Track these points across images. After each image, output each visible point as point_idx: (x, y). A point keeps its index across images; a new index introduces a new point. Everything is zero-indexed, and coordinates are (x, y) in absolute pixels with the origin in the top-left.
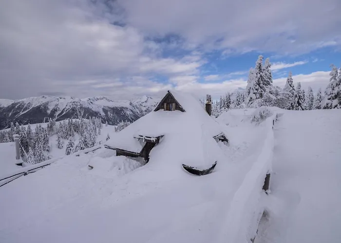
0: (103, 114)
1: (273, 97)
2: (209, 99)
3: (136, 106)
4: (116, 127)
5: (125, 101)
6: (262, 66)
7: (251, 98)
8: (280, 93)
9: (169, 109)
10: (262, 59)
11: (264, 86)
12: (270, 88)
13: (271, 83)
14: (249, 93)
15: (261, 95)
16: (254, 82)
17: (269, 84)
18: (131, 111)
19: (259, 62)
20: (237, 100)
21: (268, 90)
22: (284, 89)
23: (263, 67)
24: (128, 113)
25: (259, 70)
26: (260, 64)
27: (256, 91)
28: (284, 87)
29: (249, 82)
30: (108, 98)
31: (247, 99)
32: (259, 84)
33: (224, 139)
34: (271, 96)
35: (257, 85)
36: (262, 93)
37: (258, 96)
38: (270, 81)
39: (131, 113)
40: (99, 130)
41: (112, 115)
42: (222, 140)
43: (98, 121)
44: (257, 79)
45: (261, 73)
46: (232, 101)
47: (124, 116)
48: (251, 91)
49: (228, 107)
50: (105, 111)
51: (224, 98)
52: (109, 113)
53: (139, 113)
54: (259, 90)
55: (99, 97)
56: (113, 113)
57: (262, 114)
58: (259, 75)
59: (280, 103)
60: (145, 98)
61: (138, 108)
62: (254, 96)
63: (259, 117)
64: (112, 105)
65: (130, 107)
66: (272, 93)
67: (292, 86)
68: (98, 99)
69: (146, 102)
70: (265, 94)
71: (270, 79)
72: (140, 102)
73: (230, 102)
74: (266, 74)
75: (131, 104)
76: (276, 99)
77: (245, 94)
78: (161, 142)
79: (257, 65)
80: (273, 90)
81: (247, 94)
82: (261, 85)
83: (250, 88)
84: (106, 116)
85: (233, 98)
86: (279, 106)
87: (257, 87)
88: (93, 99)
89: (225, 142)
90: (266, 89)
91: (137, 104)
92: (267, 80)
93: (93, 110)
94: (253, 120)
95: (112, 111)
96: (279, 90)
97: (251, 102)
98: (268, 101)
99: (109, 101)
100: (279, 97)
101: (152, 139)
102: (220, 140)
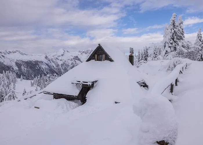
0: (16, 68)
1: (185, 50)
2: (132, 51)
3: (52, 60)
4: (33, 81)
5: (40, 54)
6: (175, 23)
7: (167, 51)
8: (191, 46)
9: (99, 59)
10: (175, 16)
11: (178, 40)
12: (183, 43)
13: (183, 38)
14: (165, 46)
15: (175, 49)
16: (169, 36)
17: (182, 39)
18: (47, 64)
19: (173, 19)
20: (154, 53)
21: (180, 44)
22: (195, 44)
23: (177, 24)
24: (44, 67)
25: (173, 26)
26: (174, 21)
27: (171, 45)
28: (195, 42)
29: (165, 37)
30: (21, 51)
31: (163, 52)
32: (173, 39)
33: (145, 85)
34: (183, 49)
35: (172, 40)
36: (176, 47)
37: (172, 49)
38: (182, 37)
39: (47, 67)
40: (14, 85)
41: (25, 69)
42: (143, 86)
43: (12, 75)
44: (171, 35)
45: (175, 29)
46: (149, 54)
47: (39, 70)
48: (167, 45)
49: (146, 59)
50: (18, 65)
51: (142, 51)
52: (23, 67)
53: (55, 67)
54: (173, 44)
55: (11, 51)
56: (27, 67)
57: (175, 64)
58: (173, 31)
59: (191, 56)
60: (61, 52)
61: (53, 62)
62: (169, 50)
63: (173, 66)
64: (26, 58)
65: (46, 61)
66: (184, 47)
67: (202, 40)
68: (10, 52)
69: (62, 55)
70: (178, 47)
71: (183, 34)
72: (56, 55)
73: (147, 56)
74: (179, 30)
75: (46, 57)
76: (187, 52)
77: (161, 48)
78: (96, 86)
79: (172, 21)
80: (185, 44)
81: (163, 47)
82: (175, 39)
83: (166, 42)
84: (19, 70)
85: (151, 52)
86: (190, 58)
87: (172, 41)
88: (5, 52)
89: (146, 88)
90: (179, 43)
91: (53, 58)
92: (180, 35)
93: (5, 64)
94: (168, 69)
95: (25, 66)
96: (190, 44)
97: (166, 55)
98: (181, 54)
99: (22, 54)
100: (189, 51)
101: (88, 84)
102: (141, 86)
